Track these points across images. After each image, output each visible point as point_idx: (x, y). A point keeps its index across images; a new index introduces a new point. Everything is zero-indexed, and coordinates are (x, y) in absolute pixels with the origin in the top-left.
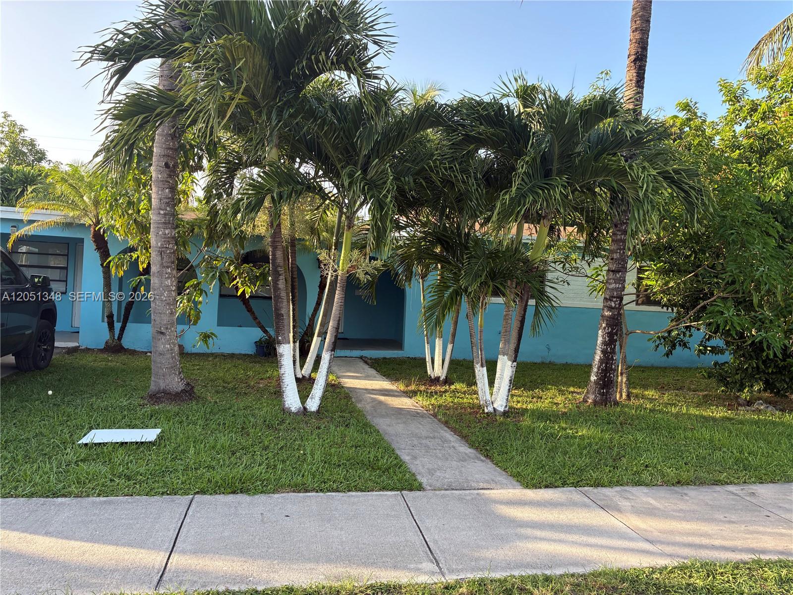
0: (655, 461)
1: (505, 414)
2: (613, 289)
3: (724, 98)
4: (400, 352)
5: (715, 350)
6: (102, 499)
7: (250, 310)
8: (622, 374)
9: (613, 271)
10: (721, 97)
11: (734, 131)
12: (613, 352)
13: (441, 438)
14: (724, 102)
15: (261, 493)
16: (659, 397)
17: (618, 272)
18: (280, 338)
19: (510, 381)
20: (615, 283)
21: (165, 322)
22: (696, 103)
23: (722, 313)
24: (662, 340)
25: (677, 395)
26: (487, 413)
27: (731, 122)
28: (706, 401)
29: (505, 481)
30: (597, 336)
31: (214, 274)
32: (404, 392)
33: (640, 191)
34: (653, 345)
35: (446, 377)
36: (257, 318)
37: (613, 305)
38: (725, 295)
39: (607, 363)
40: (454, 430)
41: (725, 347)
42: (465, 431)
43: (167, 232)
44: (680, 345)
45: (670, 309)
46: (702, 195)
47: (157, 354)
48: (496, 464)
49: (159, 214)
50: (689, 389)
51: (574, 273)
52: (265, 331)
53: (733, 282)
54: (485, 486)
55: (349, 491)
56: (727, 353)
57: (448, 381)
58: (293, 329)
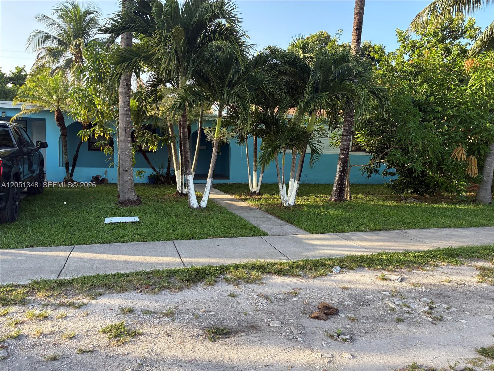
0: (365, 222)
1: (294, 206)
2: (345, 145)
3: (399, 39)
4: (228, 180)
5: (391, 174)
6: (133, 243)
7: (146, 158)
8: (347, 187)
9: (345, 136)
10: (397, 39)
11: (403, 58)
12: (344, 175)
13: (267, 217)
14: (398, 41)
15: (201, 239)
16: (365, 198)
17: (348, 136)
18: (187, 172)
19: (297, 190)
20: (346, 141)
21: (128, 165)
22: (385, 47)
23: (395, 155)
24: (366, 170)
25: (372, 197)
26: (286, 206)
27: (401, 53)
28: (386, 199)
29: (303, 232)
30: (337, 168)
31: (143, 140)
32: (239, 199)
33: (361, 100)
34: (361, 173)
35: (259, 191)
36: (150, 163)
37: (345, 152)
38: (397, 147)
39: (341, 181)
40: (272, 214)
41: (396, 172)
42: (277, 214)
43: (128, 119)
44: (374, 171)
45: (370, 153)
46: (387, 100)
47: (124, 181)
48: (297, 226)
49: (124, 110)
50: (378, 194)
51: (323, 136)
52: (155, 170)
53: (400, 141)
54: (295, 234)
55: (238, 237)
56: (397, 175)
57: (259, 194)
58: (181, 168)
